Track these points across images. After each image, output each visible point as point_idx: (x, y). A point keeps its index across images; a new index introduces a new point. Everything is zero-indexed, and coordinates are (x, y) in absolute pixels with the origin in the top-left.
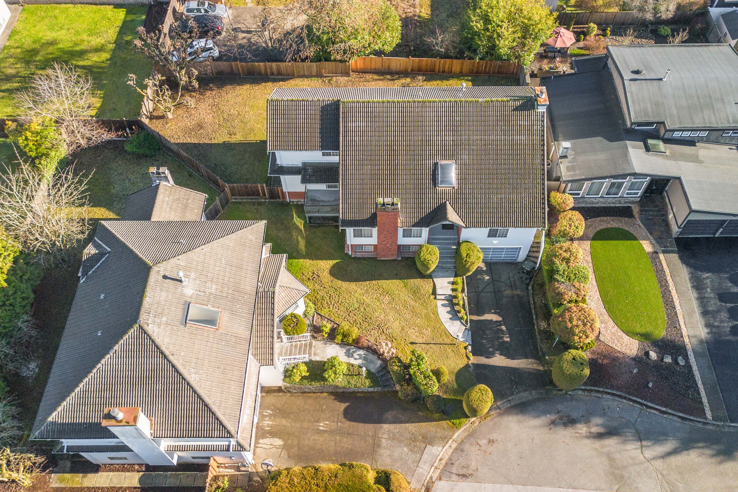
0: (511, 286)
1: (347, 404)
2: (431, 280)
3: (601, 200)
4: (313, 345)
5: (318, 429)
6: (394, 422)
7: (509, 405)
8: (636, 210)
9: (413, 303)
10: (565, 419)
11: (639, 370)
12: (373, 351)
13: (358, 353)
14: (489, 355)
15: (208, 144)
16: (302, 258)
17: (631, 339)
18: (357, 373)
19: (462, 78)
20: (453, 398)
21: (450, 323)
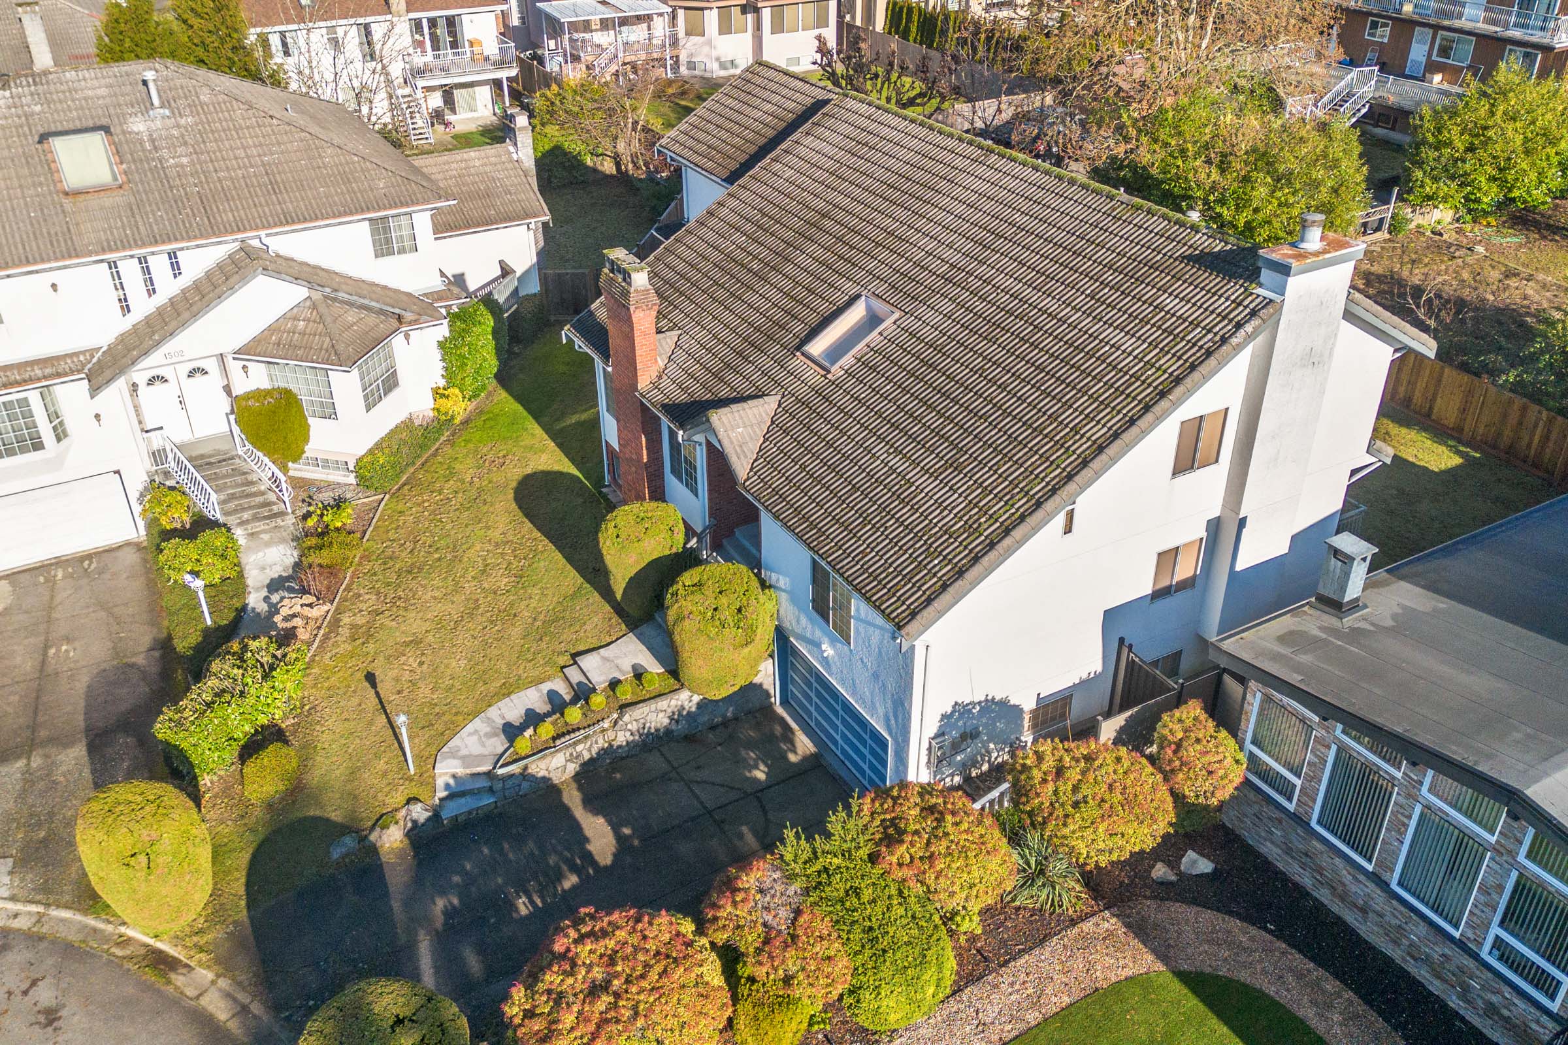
2: (625, 631)
3: (1375, 895)
21: (488, 729)
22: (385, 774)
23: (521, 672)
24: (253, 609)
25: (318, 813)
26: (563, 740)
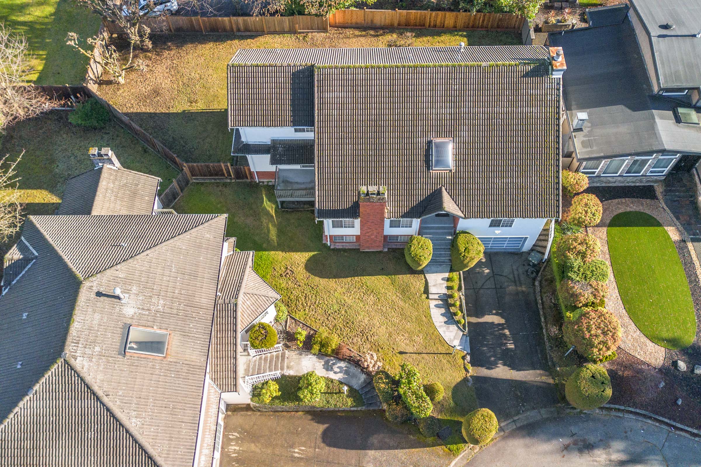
0: (515, 282)
1: (326, 426)
2: (423, 276)
3: (620, 178)
4: (287, 356)
5: (292, 457)
6: (381, 448)
7: (515, 427)
8: (659, 190)
9: (401, 303)
10: (581, 444)
11: (666, 384)
12: (356, 363)
13: (339, 365)
14: (490, 366)
15: (164, 113)
16: (274, 250)
17: (656, 346)
18: (337, 391)
19: (456, 33)
20: (449, 418)
21: (445, 328)
23: (421, 310)
24: (342, 379)
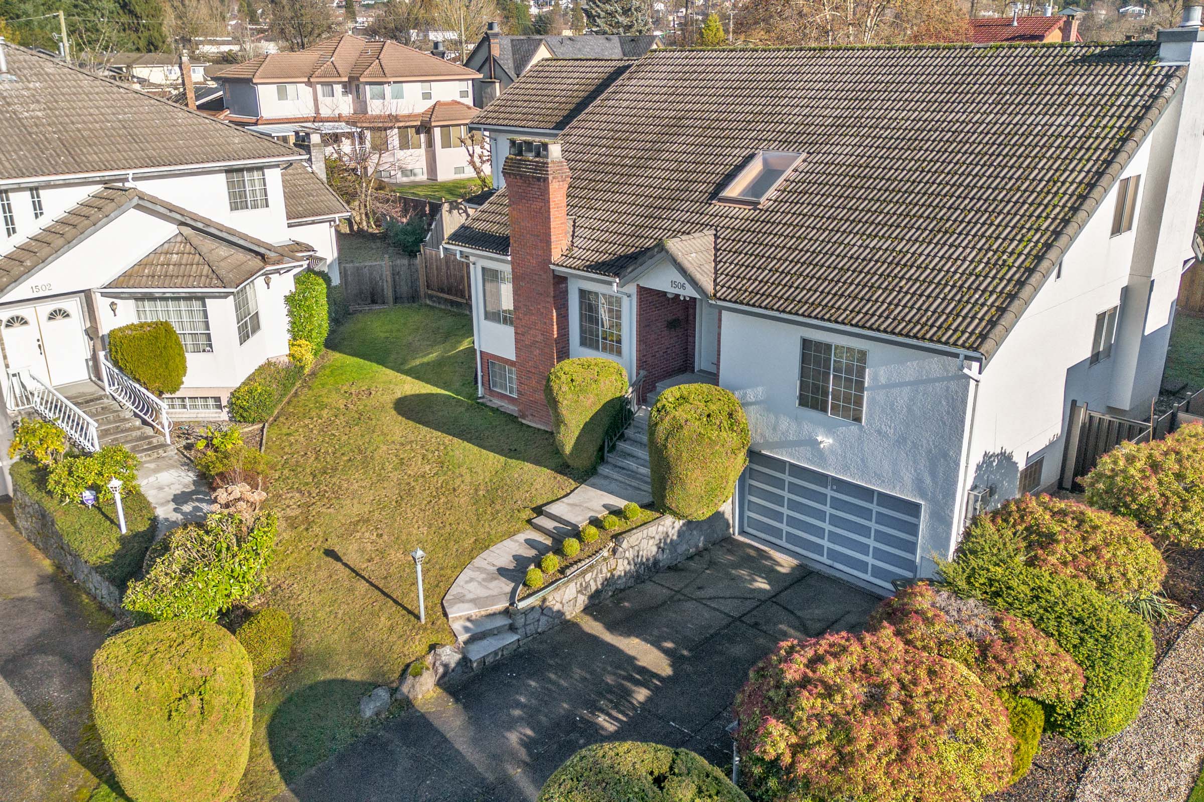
21: (484, 576)
22: (391, 629)
23: (487, 529)
24: (167, 520)
25: (329, 676)
26: (572, 569)
